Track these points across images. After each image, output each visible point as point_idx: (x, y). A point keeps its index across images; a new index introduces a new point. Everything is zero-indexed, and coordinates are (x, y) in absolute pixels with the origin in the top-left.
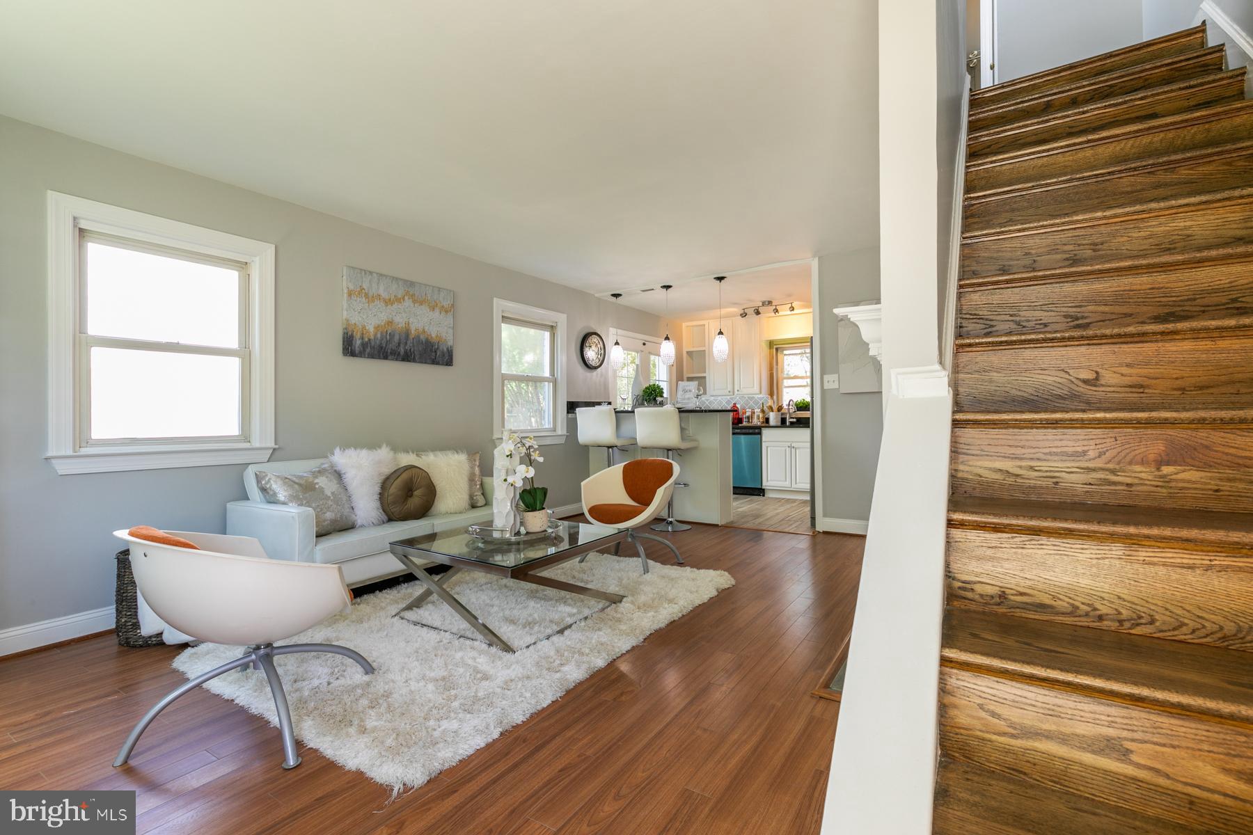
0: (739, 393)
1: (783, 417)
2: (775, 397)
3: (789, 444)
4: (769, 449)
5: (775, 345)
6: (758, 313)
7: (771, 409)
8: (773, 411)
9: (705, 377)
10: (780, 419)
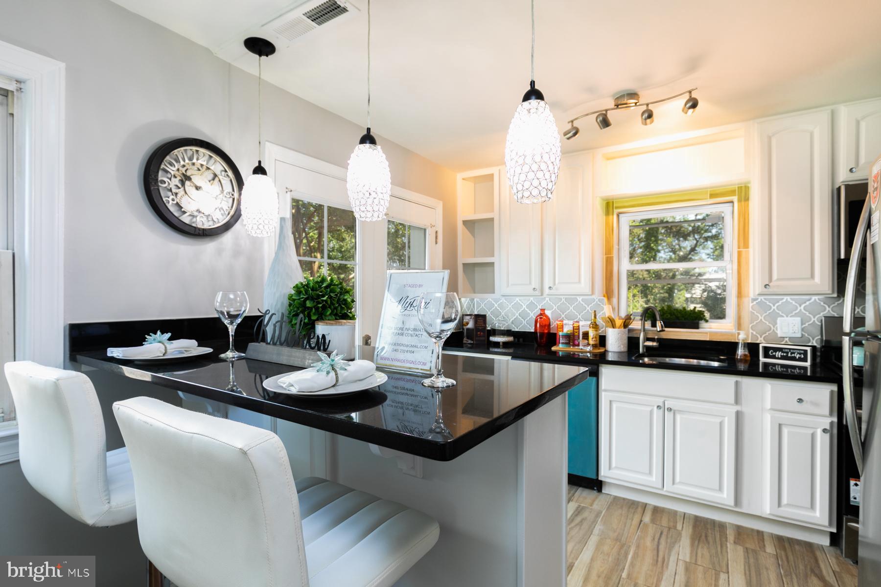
0: (552, 292)
1: (631, 335)
2: (615, 300)
3: (660, 402)
4: (614, 406)
5: (617, 208)
6: (605, 123)
7: (612, 323)
8: (614, 326)
9: (492, 264)
10: (626, 341)
